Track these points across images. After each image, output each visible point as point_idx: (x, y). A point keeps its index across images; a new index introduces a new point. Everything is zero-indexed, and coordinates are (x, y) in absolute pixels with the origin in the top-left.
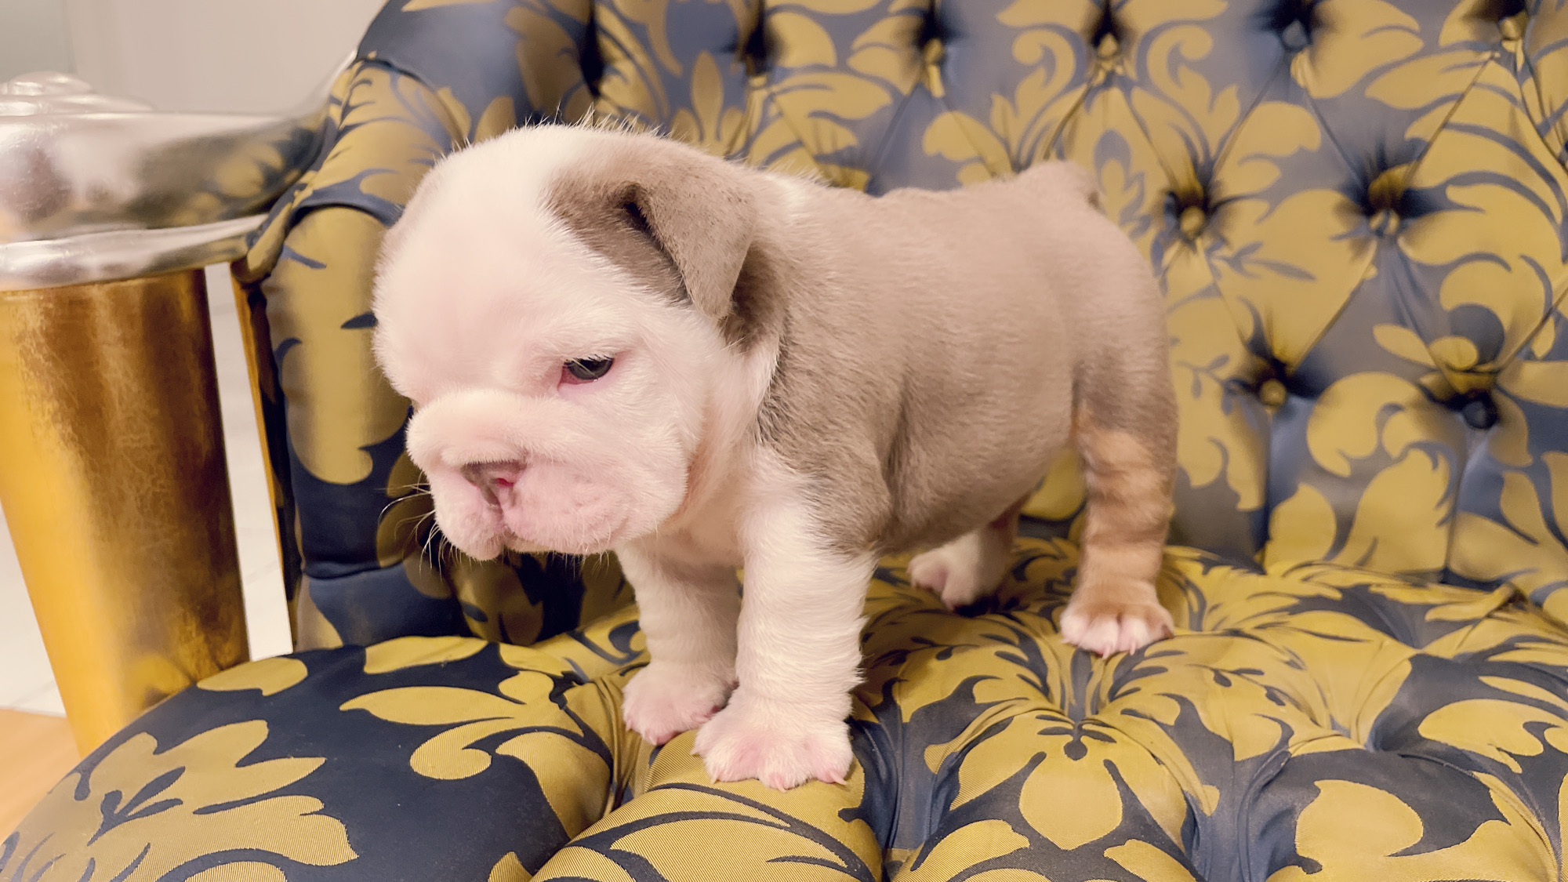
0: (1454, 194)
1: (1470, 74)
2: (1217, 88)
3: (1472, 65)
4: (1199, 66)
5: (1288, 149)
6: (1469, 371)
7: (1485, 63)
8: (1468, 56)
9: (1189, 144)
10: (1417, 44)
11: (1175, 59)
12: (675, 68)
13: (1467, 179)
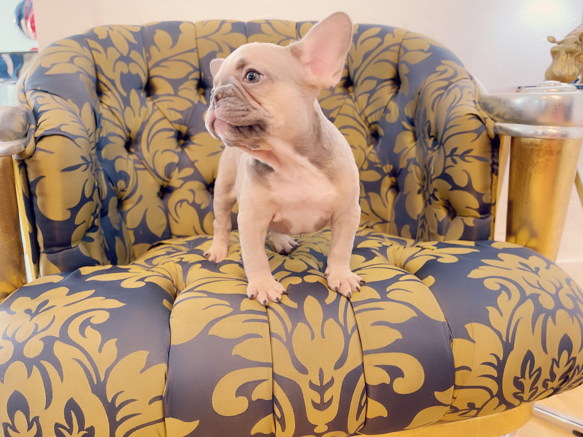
1: (343, 101)
3: (342, 99)
7: (345, 98)
8: (341, 96)
10: (330, 93)
12: (125, 94)
13: (344, 127)
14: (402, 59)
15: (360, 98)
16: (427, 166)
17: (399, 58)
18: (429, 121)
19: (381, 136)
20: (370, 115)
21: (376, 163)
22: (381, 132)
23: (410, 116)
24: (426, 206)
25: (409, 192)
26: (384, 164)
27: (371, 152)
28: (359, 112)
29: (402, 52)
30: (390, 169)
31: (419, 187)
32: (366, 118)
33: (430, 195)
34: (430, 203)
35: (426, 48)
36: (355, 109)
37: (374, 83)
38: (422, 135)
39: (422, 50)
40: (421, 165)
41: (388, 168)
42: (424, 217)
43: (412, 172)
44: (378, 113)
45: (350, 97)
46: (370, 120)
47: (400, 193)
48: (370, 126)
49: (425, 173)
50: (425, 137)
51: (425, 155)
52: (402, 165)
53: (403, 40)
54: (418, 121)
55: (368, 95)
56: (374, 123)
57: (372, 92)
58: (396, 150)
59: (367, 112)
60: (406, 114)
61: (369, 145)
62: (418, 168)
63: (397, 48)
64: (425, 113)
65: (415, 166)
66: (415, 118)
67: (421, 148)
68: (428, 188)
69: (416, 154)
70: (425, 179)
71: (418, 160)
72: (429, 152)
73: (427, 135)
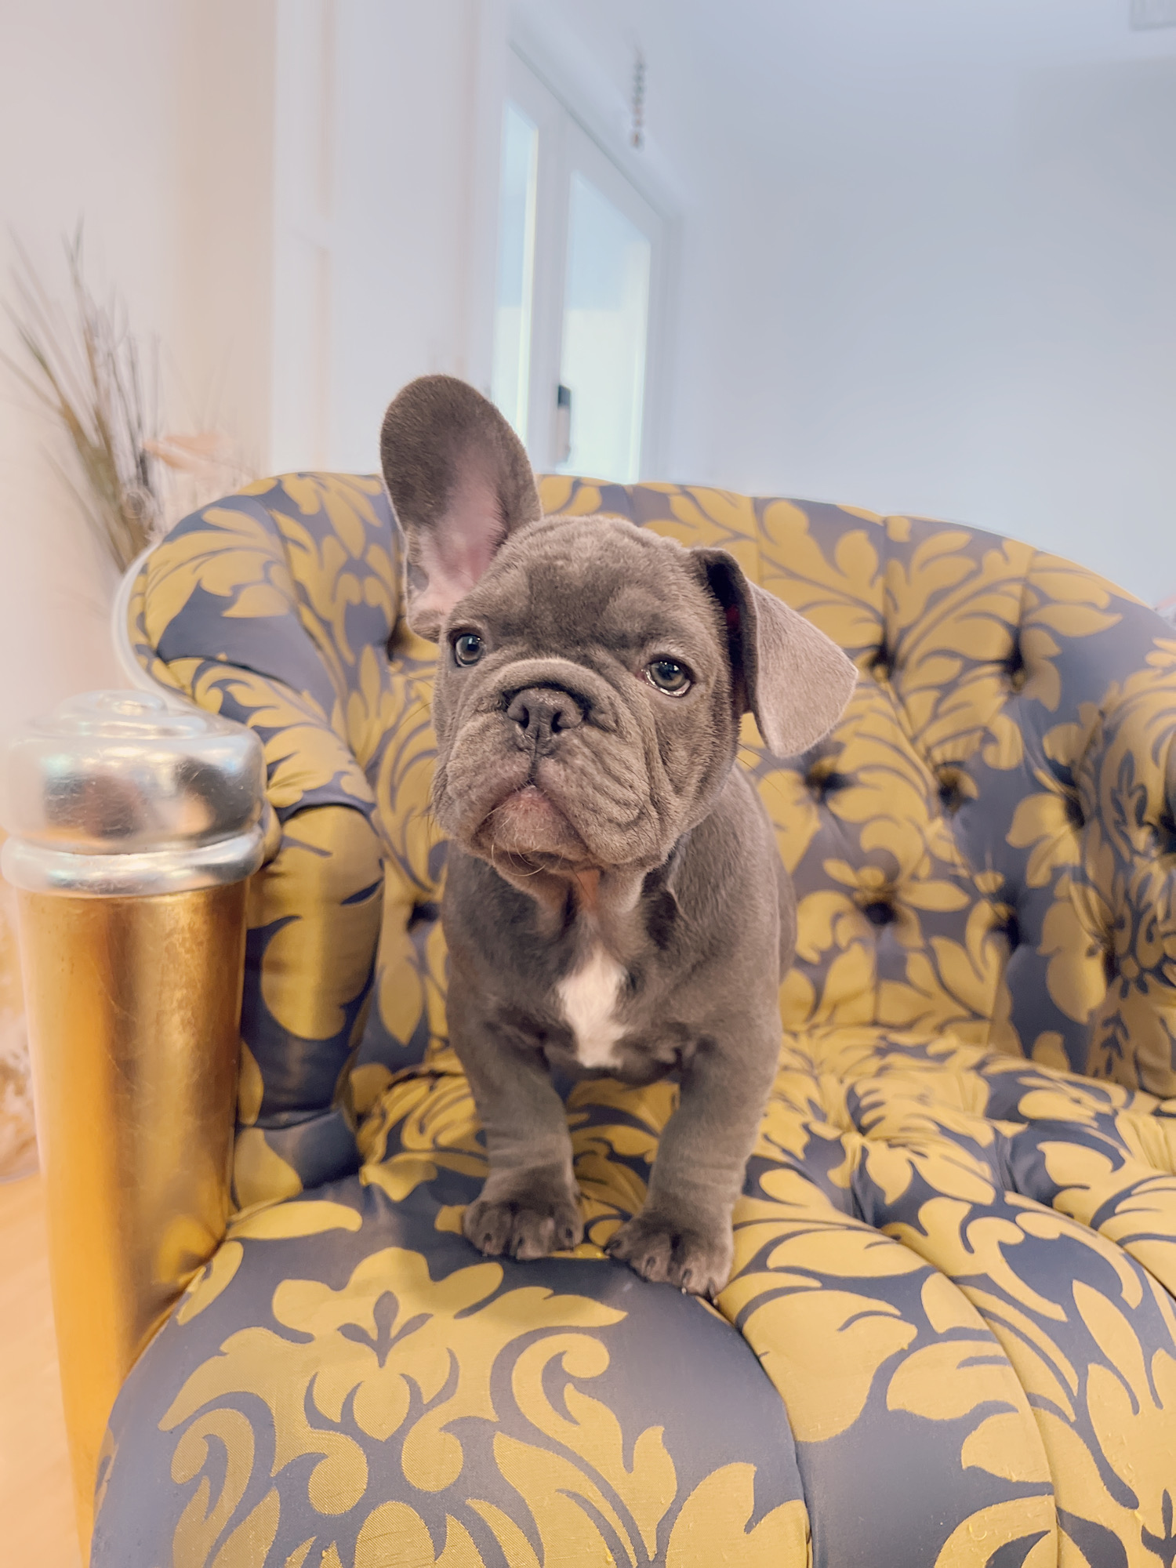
0: (863, 777)
1: (867, 702)
3: (866, 697)
6: (879, 889)
7: (873, 697)
8: (862, 692)
12: (349, 657)
13: (868, 768)
14: (1032, 618)
15: (913, 701)
16: (1133, 896)
17: (1023, 613)
18: (1143, 788)
19: (966, 800)
20: (942, 742)
21: (953, 865)
22: (969, 787)
23: (1062, 760)
24: (1124, 992)
25: (1059, 950)
26: (981, 867)
27: (939, 836)
28: (910, 732)
29: (1033, 600)
30: (995, 882)
31: (1089, 940)
32: (929, 750)
33: (1143, 970)
34: (1143, 987)
35: (1103, 601)
36: (900, 724)
37: (953, 667)
38: (1110, 814)
39: (1092, 605)
40: (1106, 889)
41: (989, 881)
42: (1116, 1020)
43: (1070, 899)
44: (962, 742)
45: (885, 694)
46: (938, 756)
47: (1022, 950)
48: (936, 769)
49: (1127, 913)
50: (1121, 822)
51: (1123, 866)
52: (1037, 877)
53: (1032, 570)
54: (1097, 781)
55: (933, 695)
56: (945, 764)
57: (947, 688)
58: (1016, 838)
59: (933, 735)
60: (1049, 754)
61: (932, 817)
62: (1092, 895)
63: (1016, 589)
64: (1129, 763)
65: (1080, 886)
66: (1083, 769)
67: (1107, 846)
68: (1132, 950)
69: (1083, 857)
70: (1120, 924)
71: (1091, 873)
72: (1137, 860)
73: (1132, 819)
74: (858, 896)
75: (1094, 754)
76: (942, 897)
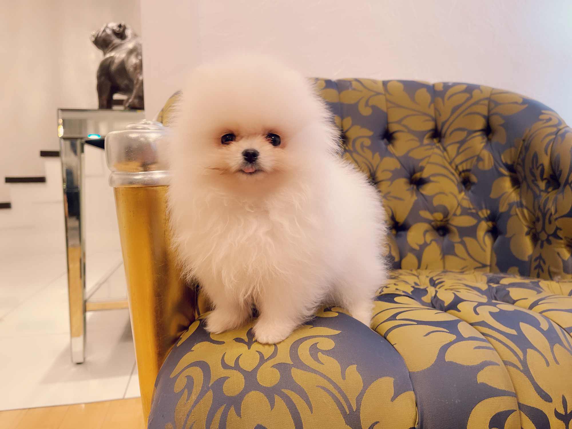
0: (432, 179)
1: (432, 151)
2: (374, 154)
3: (430, 149)
4: (368, 148)
5: (393, 168)
6: (441, 221)
7: (433, 148)
8: (429, 147)
9: (368, 167)
10: (418, 144)
11: (362, 146)
13: (434, 175)
14: (493, 112)
15: (449, 148)
16: (542, 207)
17: (489, 111)
18: (542, 165)
19: (473, 184)
20: (461, 163)
21: (470, 209)
22: (474, 178)
23: (509, 162)
24: (542, 246)
25: (514, 235)
26: (481, 209)
27: (463, 198)
28: (449, 161)
29: (492, 105)
30: (487, 213)
31: (526, 229)
32: (457, 167)
33: (549, 236)
34: (549, 242)
35: (521, 101)
36: (445, 158)
37: (465, 134)
38: (530, 178)
39: (516, 103)
40: (531, 207)
41: (485, 213)
42: (540, 258)
43: (517, 214)
44: (469, 162)
45: (438, 148)
46: (460, 168)
47: (499, 238)
48: (460, 174)
49: (540, 215)
50: (534, 181)
51: (536, 197)
52: (503, 209)
53: (491, 95)
54: (523, 166)
55: (457, 145)
56: (463, 171)
57: (462, 143)
58: (493, 196)
59: (458, 160)
60: (504, 161)
61: (460, 192)
62: (525, 211)
63: (486, 102)
64: (536, 157)
65: (520, 209)
66: (518, 164)
67: (529, 191)
68: (543, 229)
69: (521, 197)
70: (538, 220)
71: (524, 203)
72: (542, 193)
73: (539, 178)
74: (433, 223)
75: (521, 157)
76: (466, 221)
